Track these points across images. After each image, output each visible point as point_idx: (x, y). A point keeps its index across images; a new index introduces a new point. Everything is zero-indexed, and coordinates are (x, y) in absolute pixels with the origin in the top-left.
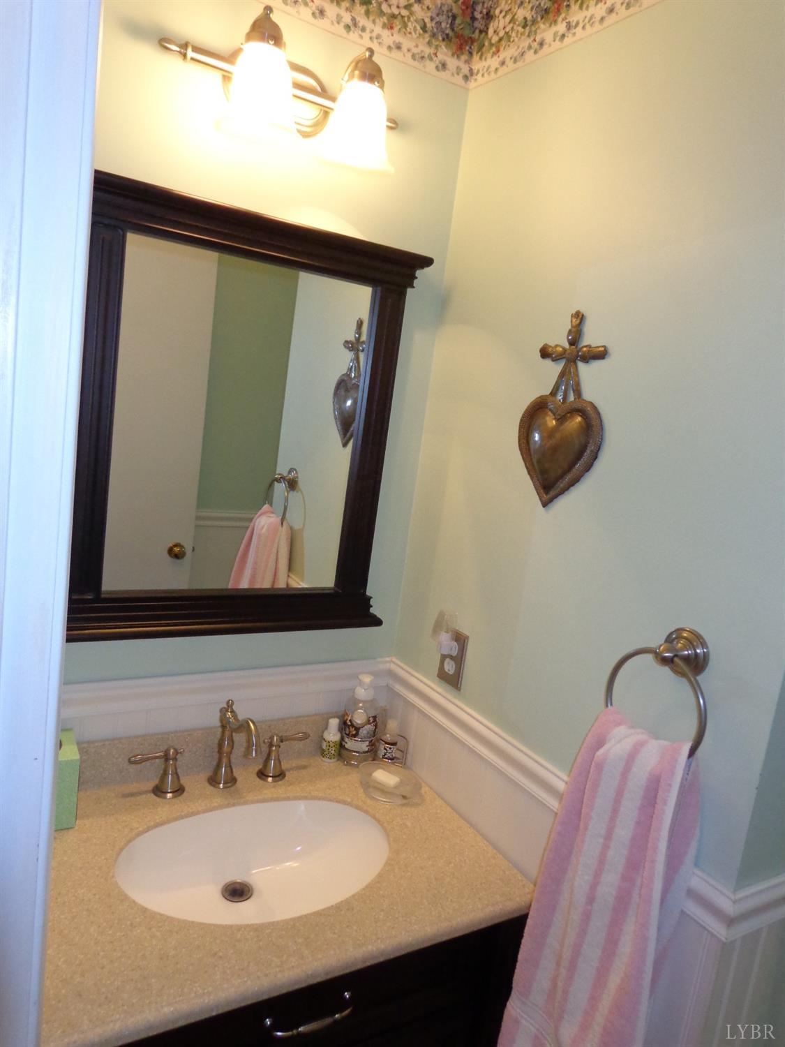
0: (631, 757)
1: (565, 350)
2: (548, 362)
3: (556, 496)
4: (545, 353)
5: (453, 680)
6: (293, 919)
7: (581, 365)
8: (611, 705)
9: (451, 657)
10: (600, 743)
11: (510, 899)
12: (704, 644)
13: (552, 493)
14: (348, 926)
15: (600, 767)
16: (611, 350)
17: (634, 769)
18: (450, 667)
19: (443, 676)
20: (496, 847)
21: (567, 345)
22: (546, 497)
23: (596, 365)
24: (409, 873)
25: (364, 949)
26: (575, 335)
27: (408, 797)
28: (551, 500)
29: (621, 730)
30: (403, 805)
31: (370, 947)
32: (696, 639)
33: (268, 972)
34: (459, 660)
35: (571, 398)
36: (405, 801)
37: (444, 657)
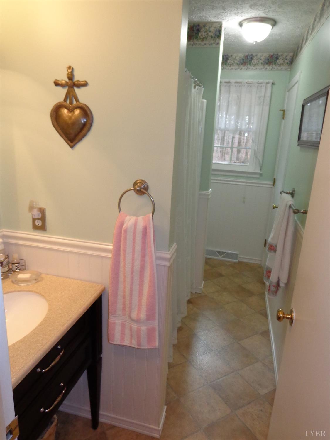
0: (136, 224)
1: (66, 82)
2: (59, 88)
3: (77, 143)
4: (57, 84)
5: (42, 228)
6: (32, 331)
7: (76, 89)
8: (121, 211)
9: (38, 219)
10: (122, 224)
11: (97, 291)
12: (146, 183)
13: (74, 143)
14: (54, 323)
15: (126, 231)
16: (89, 82)
17: (137, 227)
18: (38, 223)
19: (36, 228)
20: (80, 280)
21: (67, 80)
22: (72, 144)
23: (83, 89)
24: (59, 300)
25: (65, 325)
26: (71, 77)
27: (37, 279)
28: (74, 145)
29: (128, 218)
30: (37, 282)
31: (67, 324)
32: (143, 182)
33: (39, 349)
34: (43, 219)
35: (74, 102)
36: (36, 281)
37: (34, 220)
